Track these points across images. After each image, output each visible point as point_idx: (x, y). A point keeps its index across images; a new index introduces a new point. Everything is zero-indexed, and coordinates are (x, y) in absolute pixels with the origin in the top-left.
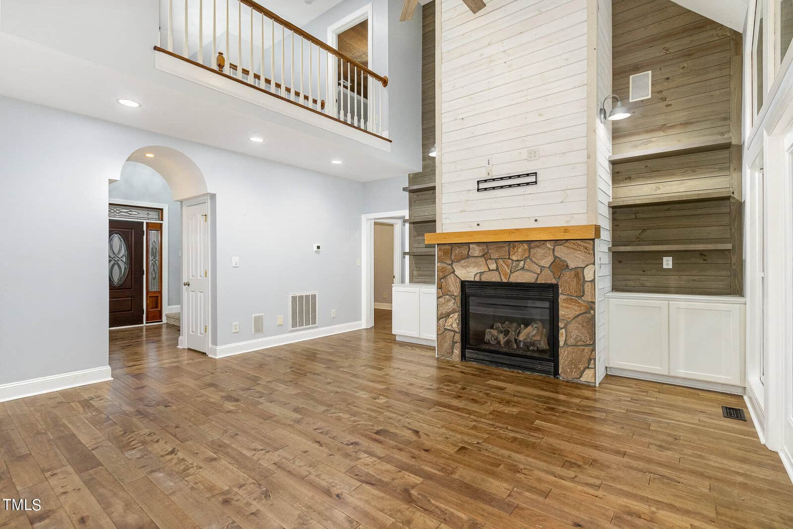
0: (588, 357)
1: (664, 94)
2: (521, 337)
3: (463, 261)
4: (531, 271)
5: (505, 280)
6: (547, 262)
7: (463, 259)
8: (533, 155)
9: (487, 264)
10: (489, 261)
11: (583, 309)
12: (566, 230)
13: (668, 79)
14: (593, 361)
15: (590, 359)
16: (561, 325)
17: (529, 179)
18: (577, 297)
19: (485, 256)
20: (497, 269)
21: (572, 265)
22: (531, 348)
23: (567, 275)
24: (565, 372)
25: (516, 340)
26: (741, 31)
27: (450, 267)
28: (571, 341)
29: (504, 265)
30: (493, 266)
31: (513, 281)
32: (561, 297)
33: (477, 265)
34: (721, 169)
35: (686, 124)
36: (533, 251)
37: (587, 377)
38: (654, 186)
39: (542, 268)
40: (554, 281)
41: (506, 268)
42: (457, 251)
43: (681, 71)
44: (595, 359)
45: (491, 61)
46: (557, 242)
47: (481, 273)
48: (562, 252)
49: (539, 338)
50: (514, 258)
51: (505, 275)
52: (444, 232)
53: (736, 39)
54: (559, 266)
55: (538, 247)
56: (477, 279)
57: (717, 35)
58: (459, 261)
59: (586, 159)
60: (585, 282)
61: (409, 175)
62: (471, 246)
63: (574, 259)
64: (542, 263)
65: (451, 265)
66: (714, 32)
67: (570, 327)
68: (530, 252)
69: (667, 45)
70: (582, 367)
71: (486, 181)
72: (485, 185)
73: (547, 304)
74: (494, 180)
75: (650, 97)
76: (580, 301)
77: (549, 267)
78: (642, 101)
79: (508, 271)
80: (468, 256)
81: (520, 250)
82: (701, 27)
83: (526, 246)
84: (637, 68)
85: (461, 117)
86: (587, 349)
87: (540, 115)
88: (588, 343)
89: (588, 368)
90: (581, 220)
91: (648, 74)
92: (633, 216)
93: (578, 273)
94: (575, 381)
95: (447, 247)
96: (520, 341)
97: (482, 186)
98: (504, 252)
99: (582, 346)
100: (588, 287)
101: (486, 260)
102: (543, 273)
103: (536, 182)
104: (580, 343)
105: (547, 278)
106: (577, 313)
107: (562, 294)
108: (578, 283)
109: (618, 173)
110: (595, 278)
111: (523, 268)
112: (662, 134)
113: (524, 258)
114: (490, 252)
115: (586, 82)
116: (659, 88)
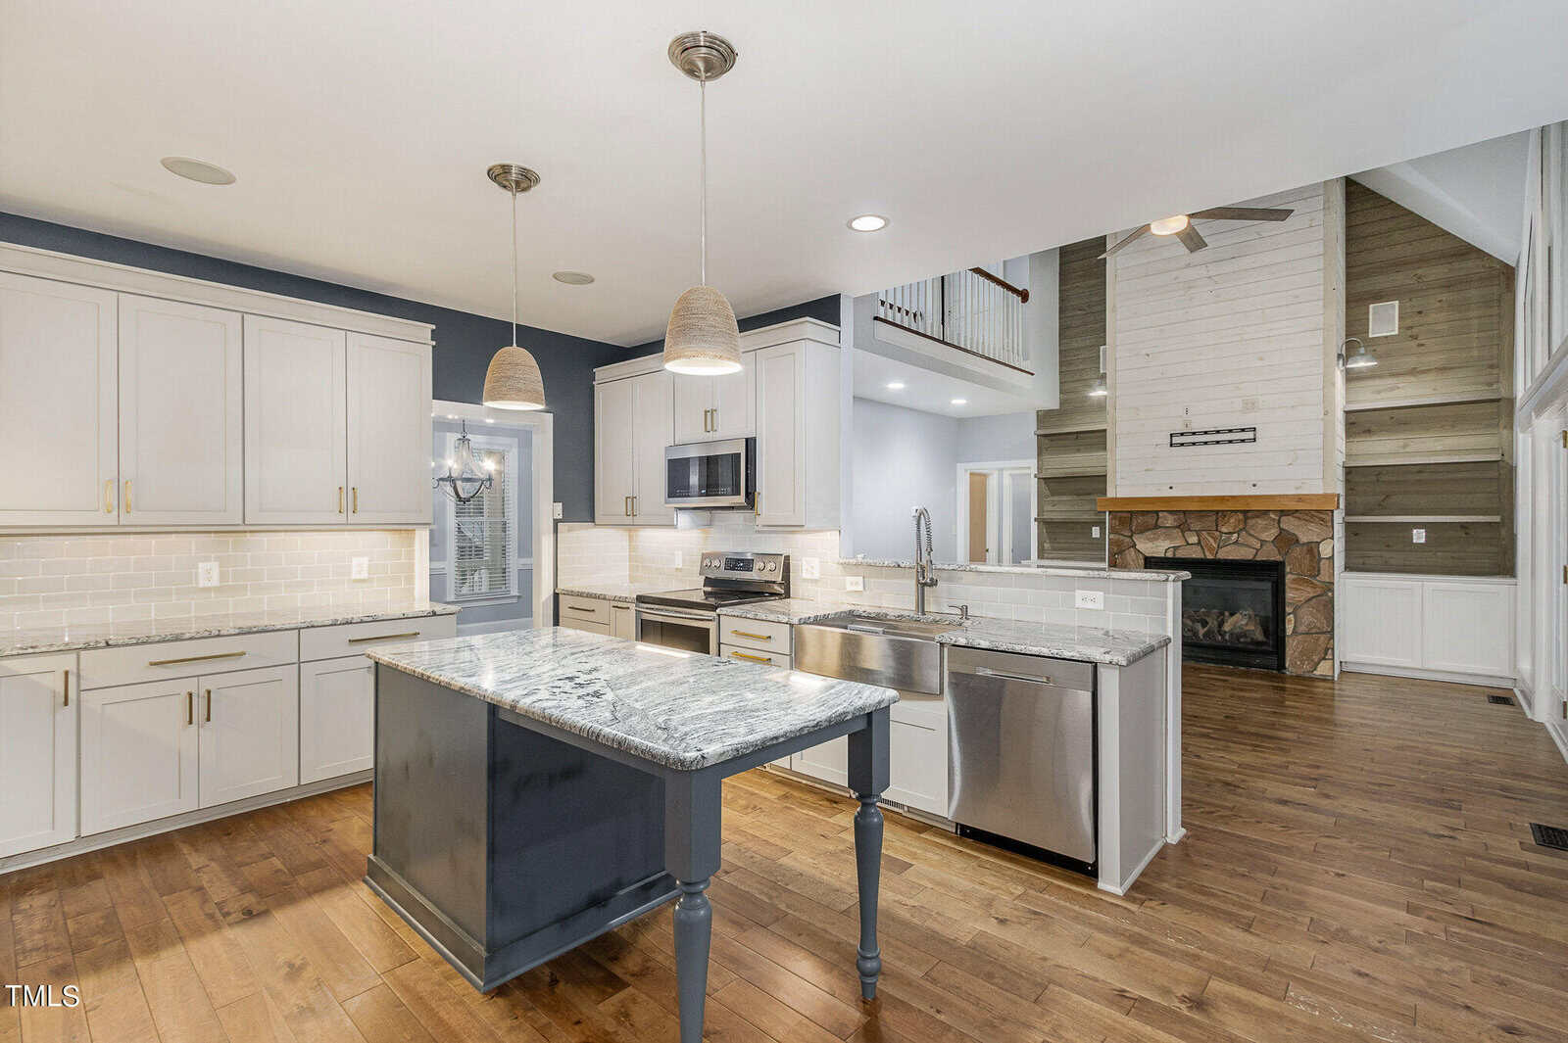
0: (1324, 646)
1: (1415, 331)
2: (1227, 627)
3: (1150, 532)
4: (1247, 546)
5: (1210, 557)
6: (1270, 535)
7: (1149, 529)
8: (1250, 406)
9: (1184, 536)
10: (1187, 534)
11: (1319, 591)
12: (1300, 498)
13: (1420, 312)
14: (1330, 651)
15: (1327, 649)
16: (1288, 610)
17: (1246, 435)
18: (1310, 576)
19: (1183, 527)
20: (1199, 543)
21: (1303, 539)
22: (1242, 640)
23: (1297, 551)
24: (1294, 665)
25: (1219, 631)
26: (1514, 265)
27: (1128, 540)
28: (1302, 629)
29: (1210, 539)
30: (1194, 539)
31: (1222, 558)
32: (1289, 578)
33: (1168, 537)
34: (1488, 426)
35: (1442, 370)
36: (1251, 522)
37: (1323, 669)
38: (1401, 443)
39: (1263, 542)
40: (1279, 558)
41: (1211, 540)
42: (1140, 519)
43: (1439, 304)
44: (1333, 649)
45: (1190, 288)
46: (1283, 513)
47: (1175, 548)
48: (1289, 524)
49: (1253, 628)
50: (1224, 530)
51: (1211, 550)
52: (1118, 496)
53: (1506, 275)
54: (1286, 540)
55: (1258, 517)
56: (1170, 555)
57: (1483, 266)
58: (1141, 532)
59: (1322, 416)
60: (1320, 559)
61: (1038, 412)
62: (1160, 514)
63: (1306, 533)
64: (1265, 536)
65: (1131, 537)
66: (1478, 262)
67: (1300, 612)
68: (1245, 522)
69: (1419, 272)
70: (1316, 658)
71: (1182, 434)
72: (1178, 440)
73: (1268, 585)
74: (1194, 433)
75: (1396, 332)
76: (1314, 581)
77: (1272, 542)
78: (1386, 337)
79: (1215, 546)
80: (1156, 527)
81: (1232, 520)
82: (1462, 255)
83: (1241, 516)
84: (1379, 296)
85: (1144, 352)
86: (1322, 638)
87: (1261, 359)
88: (1325, 630)
89: (1324, 659)
90: (1316, 488)
91: (1394, 306)
92: (1375, 478)
93: (1312, 549)
94: (1307, 675)
95: (1125, 515)
96: (1225, 632)
97: (1176, 440)
98: (1210, 521)
99: (1317, 633)
100: (1324, 565)
101: (1183, 532)
102: (1264, 548)
103: (1255, 440)
104: (1314, 631)
105: (1270, 554)
106: (1311, 595)
107: (1291, 573)
108: (1311, 560)
109: (1353, 423)
110: (1333, 555)
111: (1236, 542)
112: (1413, 379)
113: (1237, 529)
114: (1189, 521)
115: (1322, 326)
116: (1409, 322)
